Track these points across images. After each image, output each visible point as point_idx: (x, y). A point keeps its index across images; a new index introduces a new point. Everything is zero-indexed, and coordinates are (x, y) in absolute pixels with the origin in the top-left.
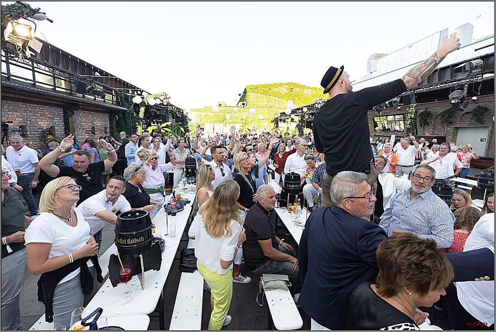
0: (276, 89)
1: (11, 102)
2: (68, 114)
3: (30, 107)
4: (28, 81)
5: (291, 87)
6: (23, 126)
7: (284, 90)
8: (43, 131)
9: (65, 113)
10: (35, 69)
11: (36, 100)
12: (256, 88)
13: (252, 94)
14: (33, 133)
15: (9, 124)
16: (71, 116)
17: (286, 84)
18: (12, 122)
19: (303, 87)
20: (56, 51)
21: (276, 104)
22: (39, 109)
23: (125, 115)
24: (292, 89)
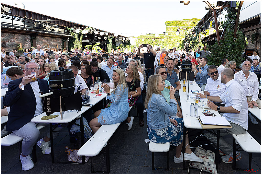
0: (185, 23)
3: (11, 35)
4: (9, 24)
6: (4, 43)
7: (190, 23)
9: (31, 38)
10: (13, 19)
11: (14, 32)
12: (171, 23)
13: (169, 27)
16: (34, 39)
17: (191, 20)
23: (73, 39)
24: (195, 22)
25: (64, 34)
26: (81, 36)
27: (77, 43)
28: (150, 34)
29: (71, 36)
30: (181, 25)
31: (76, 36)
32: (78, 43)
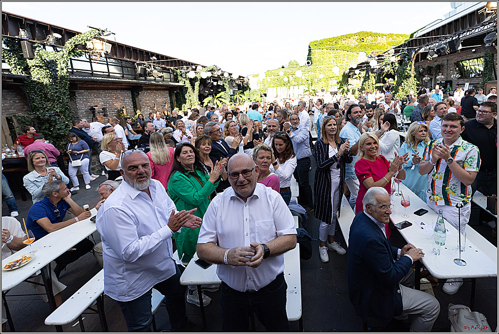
0: (345, 41)
1: (95, 91)
2: (134, 95)
3: (108, 93)
4: (104, 74)
5: (362, 37)
6: (105, 108)
7: (353, 42)
8: (118, 111)
9: (133, 94)
10: (109, 63)
11: (112, 87)
12: (320, 44)
13: (317, 51)
14: (111, 113)
15: (96, 108)
16: (137, 96)
17: (355, 35)
18: (97, 106)
19: (376, 35)
20: (121, 46)
21: (345, 59)
22: (114, 93)
23: (182, 90)
24: (363, 39)
25: (171, 81)
26: (196, 83)
27: (190, 96)
28: (283, 67)
29: (181, 84)
30: (339, 46)
31: (188, 84)
32: (192, 97)
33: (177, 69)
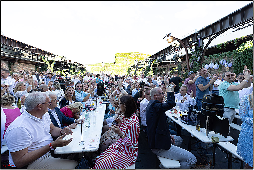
0: (130, 55)
5: (137, 54)
7: (133, 56)
9: (9, 63)
12: (120, 55)
13: (118, 57)
16: (13, 64)
17: (134, 53)
23: (45, 66)
26: (52, 63)
29: (44, 62)
30: (127, 57)
31: (48, 63)
33: (42, 55)
